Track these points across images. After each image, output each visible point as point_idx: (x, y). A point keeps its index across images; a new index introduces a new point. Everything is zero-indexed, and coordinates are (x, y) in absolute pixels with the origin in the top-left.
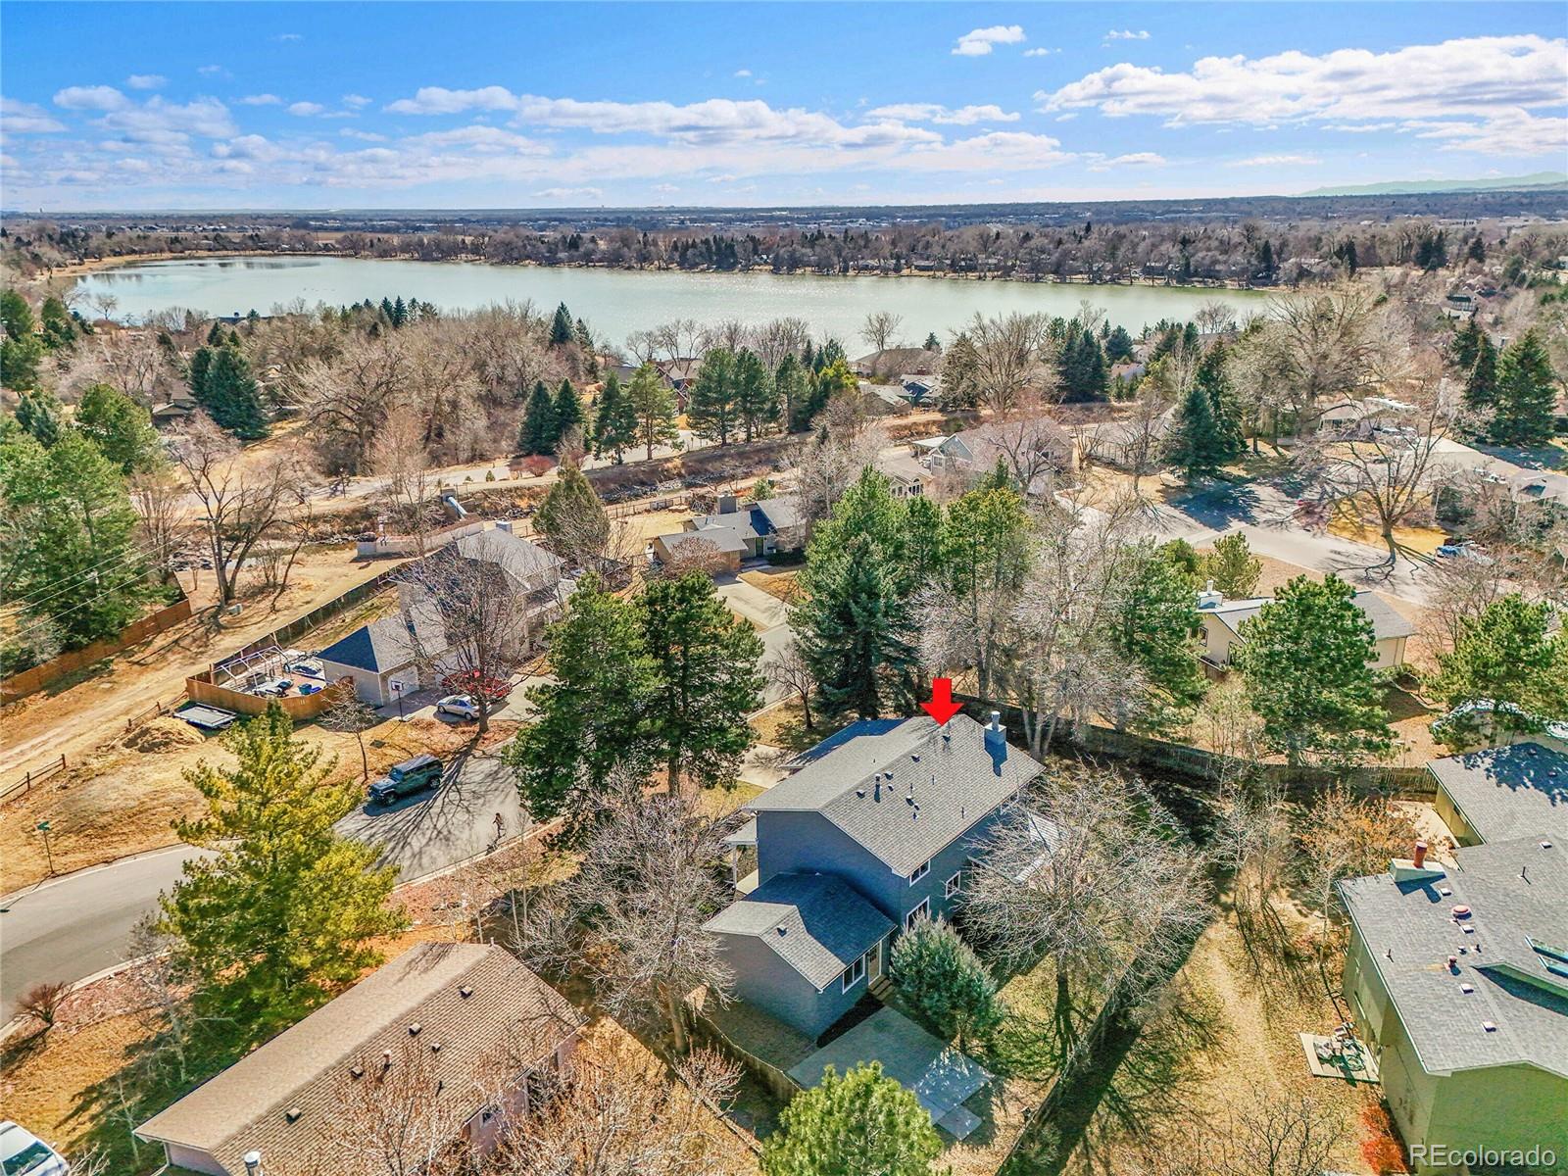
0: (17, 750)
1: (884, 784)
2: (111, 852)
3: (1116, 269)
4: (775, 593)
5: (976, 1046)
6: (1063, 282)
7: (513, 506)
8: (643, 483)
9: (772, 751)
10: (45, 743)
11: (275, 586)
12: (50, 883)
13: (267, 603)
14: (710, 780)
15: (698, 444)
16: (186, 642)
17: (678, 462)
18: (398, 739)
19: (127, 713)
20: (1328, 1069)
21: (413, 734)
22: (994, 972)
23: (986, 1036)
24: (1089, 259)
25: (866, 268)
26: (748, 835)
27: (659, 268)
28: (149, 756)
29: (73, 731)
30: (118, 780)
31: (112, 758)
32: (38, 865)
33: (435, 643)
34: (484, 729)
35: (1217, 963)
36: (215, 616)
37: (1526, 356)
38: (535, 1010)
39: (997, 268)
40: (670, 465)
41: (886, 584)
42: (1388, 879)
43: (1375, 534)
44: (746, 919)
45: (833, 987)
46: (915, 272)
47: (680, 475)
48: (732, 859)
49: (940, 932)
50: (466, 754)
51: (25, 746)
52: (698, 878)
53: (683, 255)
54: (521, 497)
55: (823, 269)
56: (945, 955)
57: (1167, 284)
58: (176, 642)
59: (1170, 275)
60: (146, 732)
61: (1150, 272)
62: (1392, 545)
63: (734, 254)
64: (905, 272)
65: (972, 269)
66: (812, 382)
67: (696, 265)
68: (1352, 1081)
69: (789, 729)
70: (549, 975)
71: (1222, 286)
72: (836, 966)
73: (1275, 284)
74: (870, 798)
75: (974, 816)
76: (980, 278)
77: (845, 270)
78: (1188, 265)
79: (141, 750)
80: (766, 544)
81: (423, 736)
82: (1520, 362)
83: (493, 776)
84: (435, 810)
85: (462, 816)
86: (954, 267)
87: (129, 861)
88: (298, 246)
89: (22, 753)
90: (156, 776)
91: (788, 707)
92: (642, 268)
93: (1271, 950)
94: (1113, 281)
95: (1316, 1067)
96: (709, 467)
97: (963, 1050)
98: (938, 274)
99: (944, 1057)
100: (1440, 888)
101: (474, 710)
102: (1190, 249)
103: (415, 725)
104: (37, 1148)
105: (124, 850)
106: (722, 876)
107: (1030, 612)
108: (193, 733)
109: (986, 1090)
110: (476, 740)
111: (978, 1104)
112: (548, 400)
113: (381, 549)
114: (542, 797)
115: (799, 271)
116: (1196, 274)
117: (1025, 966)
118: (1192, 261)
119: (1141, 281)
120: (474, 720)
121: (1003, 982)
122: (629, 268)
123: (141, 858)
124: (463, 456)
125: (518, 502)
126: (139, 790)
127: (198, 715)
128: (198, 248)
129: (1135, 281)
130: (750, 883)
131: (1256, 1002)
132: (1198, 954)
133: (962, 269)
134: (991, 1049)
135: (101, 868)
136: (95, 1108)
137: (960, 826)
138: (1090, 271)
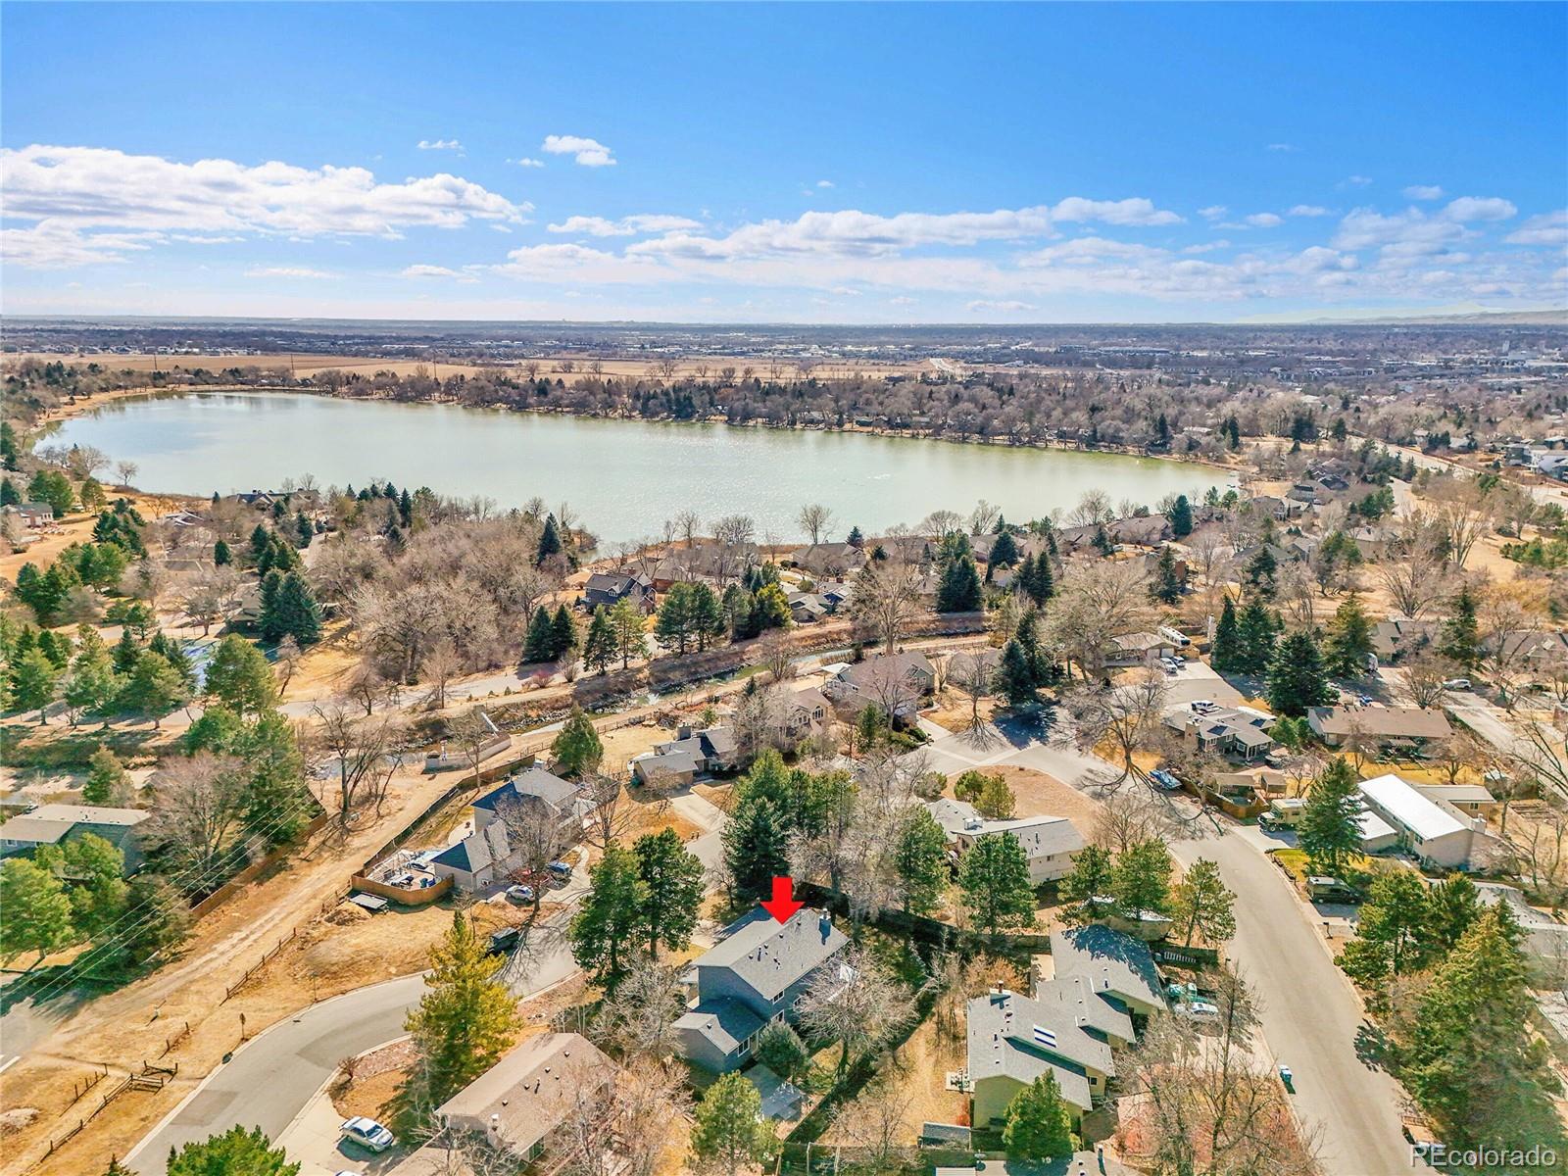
0: (258, 923)
1: (763, 950)
2: (343, 988)
3: (1033, 432)
4: (715, 803)
5: (799, 1081)
6: (986, 443)
7: (527, 716)
8: (621, 692)
9: (709, 923)
10: (272, 919)
11: (376, 796)
12: (315, 1006)
13: (373, 811)
14: (673, 945)
15: (662, 653)
16: (330, 843)
17: (646, 672)
18: (486, 916)
19: (314, 897)
20: (954, 1087)
21: (495, 912)
22: (808, 1045)
23: (804, 1077)
24: (1010, 421)
25: (812, 422)
26: (693, 977)
27: (623, 416)
28: (343, 928)
29: (287, 910)
30: (332, 944)
31: (323, 929)
32: (308, 996)
33: (502, 850)
34: (537, 909)
35: (922, 1041)
36: (342, 821)
37: (1254, 612)
38: (597, 1062)
39: (928, 426)
40: (641, 676)
41: (775, 828)
42: (988, 998)
43: (1119, 758)
44: (691, 1021)
45: (733, 1054)
46: (857, 427)
47: (649, 684)
48: (685, 990)
49: (784, 1026)
50: (528, 925)
51: (262, 921)
52: (669, 1002)
53: (645, 404)
54: (532, 708)
55: (773, 422)
56: (785, 1036)
57: (1078, 449)
58: (324, 843)
59: (1081, 439)
60: (338, 913)
61: (1062, 436)
62: (1130, 765)
63: (691, 405)
64: (847, 426)
65: (906, 426)
66: (751, 603)
67: (657, 414)
68: (962, 1092)
69: (719, 909)
70: (603, 1047)
71: (1124, 453)
72: (734, 1044)
73: (1169, 452)
74: (755, 959)
75: (807, 968)
76: (913, 436)
77: (793, 423)
78: (1095, 432)
79: (338, 924)
80: (711, 763)
81: (501, 913)
82: (1249, 616)
83: (546, 939)
84: (517, 961)
85: (532, 965)
86: (890, 424)
87: (355, 992)
88: (276, 381)
89: (262, 925)
90: (354, 941)
91: (720, 893)
92: (607, 416)
93: (947, 1034)
94: (1031, 444)
95: (949, 1086)
96: (671, 676)
97: (793, 1082)
98: (878, 431)
99: (784, 1086)
100: (1005, 1002)
101: (530, 896)
102: (1098, 416)
103: (495, 905)
104: (377, 1127)
105: (350, 986)
106: (681, 999)
107: (848, 852)
108: (364, 913)
109: (800, 1100)
110: (533, 917)
111: (796, 1105)
112: (547, 620)
113: (443, 764)
114: (585, 955)
115: (751, 423)
116: (1103, 438)
117: (827, 1044)
118: (1098, 428)
119: (1055, 445)
120: (529, 903)
121: (813, 1052)
122: (595, 416)
123: (361, 991)
124: (482, 664)
125: (530, 713)
126: (347, 950)
127: (363, 899)
128: (180, 382)
129: (1050, 445)
130: (694, 1003)
131: (932, 1059)
132: (914, 1036)
133: (898, 426)
134: (806, 1082)
135: (340, 997)
136: (389, 1113)
137: (801, 973)
138: (1010, 433)
